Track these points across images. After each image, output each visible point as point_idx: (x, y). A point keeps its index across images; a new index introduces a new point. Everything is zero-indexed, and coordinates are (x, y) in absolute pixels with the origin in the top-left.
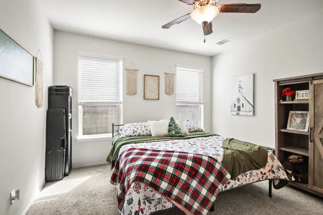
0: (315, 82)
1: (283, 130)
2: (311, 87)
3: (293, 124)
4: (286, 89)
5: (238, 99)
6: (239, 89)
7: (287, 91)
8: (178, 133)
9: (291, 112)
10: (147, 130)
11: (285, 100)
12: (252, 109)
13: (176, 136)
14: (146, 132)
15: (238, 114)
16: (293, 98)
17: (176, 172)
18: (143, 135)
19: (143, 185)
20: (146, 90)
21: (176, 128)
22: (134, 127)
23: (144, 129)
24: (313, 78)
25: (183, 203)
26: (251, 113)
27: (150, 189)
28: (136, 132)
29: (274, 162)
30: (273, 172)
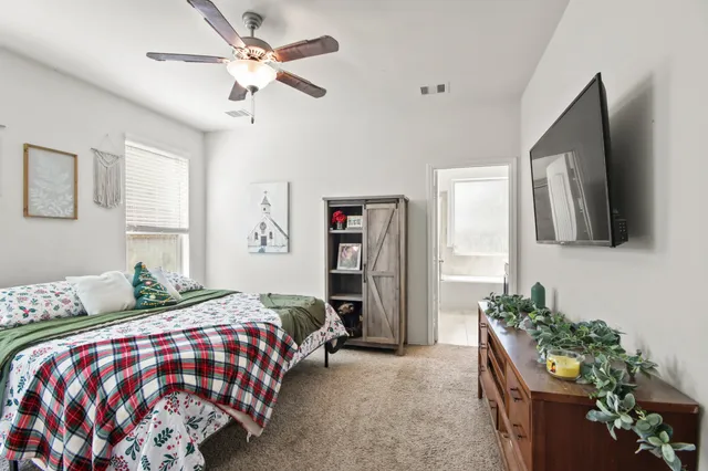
0: (369, 206)
1: (334, 271)
2: (364, 211)
3: (344, 262)
4: (338, 213)
5: (263, 224)
6: (264, 206)
7: (339, 215)
8: (164, 298)
9: (341, 245)
10: (66, 302)
11: (335, 229)
12: (286, 242)
13: (160, 305)
14: (67, 307)
15: (262, 251)
16: (344, 227)
17: (230, 357)
18: (58, 317)
19: (181, 397)
20: (31, 190)
21: (155, 287)
22: (20, 300)
23: (56, 301)
24: (367, 201)
25: (244, 408)
26: (285, 249)
27: (196, 399)
28: (33, 311)
29: (332, 316)
30: (332, 330)
